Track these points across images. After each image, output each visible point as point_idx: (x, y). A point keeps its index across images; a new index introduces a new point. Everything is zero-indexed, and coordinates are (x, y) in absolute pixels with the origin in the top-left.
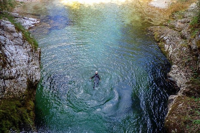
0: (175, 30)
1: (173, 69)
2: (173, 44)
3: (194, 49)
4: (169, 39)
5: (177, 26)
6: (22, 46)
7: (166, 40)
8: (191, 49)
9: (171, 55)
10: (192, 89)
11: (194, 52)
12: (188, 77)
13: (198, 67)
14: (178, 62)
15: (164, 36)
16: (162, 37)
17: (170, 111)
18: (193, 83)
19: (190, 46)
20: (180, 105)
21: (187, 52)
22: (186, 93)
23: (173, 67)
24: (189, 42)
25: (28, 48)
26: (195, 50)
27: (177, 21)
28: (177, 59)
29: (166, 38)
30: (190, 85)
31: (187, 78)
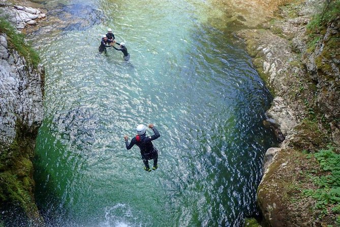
0: (282, 36)
1: (276, 103)
2: (277, 61)
3: (311, 71)
4: (271, 53)
5: (286, 30)
6: (7, 59)
7: (267, 53)
8: (307, 70)
9: (273, 80)
10: (304, 138)
11: (311, 76)
12: (299, 118)
13: (316, 102)
14: (284, 92)
15: (264, 48)
16: (259, 48)
17: (267, 174)
18: (307, 128)
19: (305, 66)
20: (284, 164)
21: (299, 75)
22: (295, 144)
23: (276, 101)
24: (304, 58)
25: (18, 63)
26: (313, 73)
27: (286, 21)
28: (283, 87)
29: (267, 51)
30: (302, 131)
31: (297, 119)
